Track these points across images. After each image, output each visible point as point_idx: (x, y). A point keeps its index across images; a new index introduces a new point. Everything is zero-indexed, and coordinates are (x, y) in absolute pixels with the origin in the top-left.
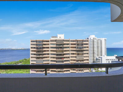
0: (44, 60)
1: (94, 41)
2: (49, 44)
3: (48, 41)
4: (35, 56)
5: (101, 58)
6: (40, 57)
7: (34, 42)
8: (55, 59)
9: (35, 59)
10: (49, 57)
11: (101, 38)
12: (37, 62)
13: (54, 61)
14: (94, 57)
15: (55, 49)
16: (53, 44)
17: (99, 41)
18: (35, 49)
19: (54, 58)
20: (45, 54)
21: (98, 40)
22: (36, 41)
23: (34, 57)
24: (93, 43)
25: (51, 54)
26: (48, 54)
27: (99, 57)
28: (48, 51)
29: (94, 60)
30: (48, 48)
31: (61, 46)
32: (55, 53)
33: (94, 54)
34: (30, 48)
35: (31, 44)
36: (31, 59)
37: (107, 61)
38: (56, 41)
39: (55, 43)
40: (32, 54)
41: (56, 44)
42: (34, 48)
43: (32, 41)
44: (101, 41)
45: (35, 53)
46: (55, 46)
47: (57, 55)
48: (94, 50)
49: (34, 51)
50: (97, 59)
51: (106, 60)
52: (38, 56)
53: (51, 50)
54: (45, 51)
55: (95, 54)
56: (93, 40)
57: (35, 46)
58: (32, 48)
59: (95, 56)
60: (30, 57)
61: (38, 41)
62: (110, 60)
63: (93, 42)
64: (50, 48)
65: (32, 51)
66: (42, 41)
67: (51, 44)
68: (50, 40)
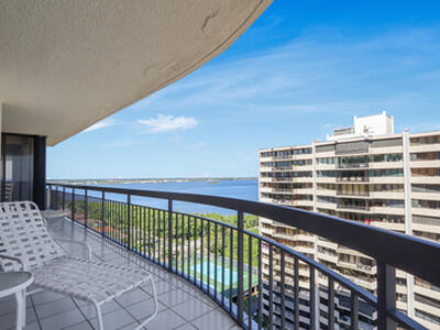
15: (332, 180)
16: (327, 160)
18: (271, 180)
19: (330, 212)
22: (275, 154)
31: (361, 165)
34: (259, 175)
35: (262, 163)
38: (335, 146)
40: (264, 194)
41: (340, 160)
42: (270, 175)
43: (263, 154)
45: (270, 190)
49: (270, 185)
57: (269, 169)
58: (264, 174)
64: (314, 174)
65: (265, 184)
66: (292, 152)
67: (317, 159)
68: (313, 145)
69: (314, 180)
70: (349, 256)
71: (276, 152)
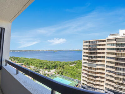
0: (97, 64)
2: (105, 45)
3: (104, 41)
4: (87, 58)
6: (93, 60)
7: (86, 43)
8: (113, 65)
9: (87, 62)
10: (104, 61)
12: (89, 66)
13: (113, 67)
15: (114, 51)
16: (111, 44)
18: (87, 51)
19: (111, 62)
20: (99, 57)
22: (89, 42)
23: (86, 60)
25: (108, 57)
26: (104, 57)
28: (104, 53)
30: (104, 49)
32: (114, 56)
34: (83, 49)
35: (84, 45)
36: (83, 61)
38: (115, 39)
39: (114, 42)
40: (84, 56)
41: (116, 44)
42: (87, 49)
43: (84, 42)
45: (87, 55)
46: (114, 47)
47: (117, 59)
49: (87, 53)
52: (91, 59)
53: (107, 53)
54: (99, 53)
57: (87, 47)
58: (84, 49)
60: (82, 59)
61: (91, 41)
64: (106, 49)
65: (85, 52)
66: (96, 41)
67: (107, 44)
68: (106, 39)
69: (106, 51)
70: (118, 78)
71: (90, 41)
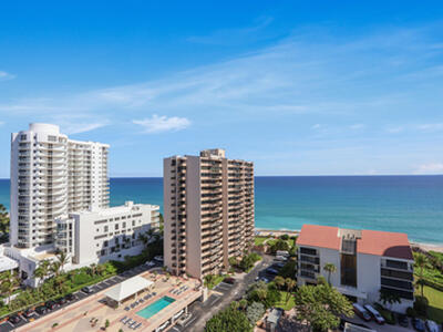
1: (55, 149)
5: (77, 217)
11: (90, 143)
14: (50, 217)
17: (81, 153)
21: (74, 147)
24: (50, 158)
27: (70, 217)
29: (49, 229)
33: (50, 203)
37: (98, 226)
44: (89, 152)
48: (54, 187)
50: (59, 225)
51: (96, 223)
55: (54, 206)
56: (50, 145)
59: (54, 213)
62: (111, 220)
63: (50, 152)
